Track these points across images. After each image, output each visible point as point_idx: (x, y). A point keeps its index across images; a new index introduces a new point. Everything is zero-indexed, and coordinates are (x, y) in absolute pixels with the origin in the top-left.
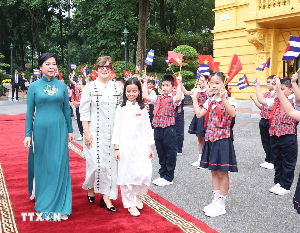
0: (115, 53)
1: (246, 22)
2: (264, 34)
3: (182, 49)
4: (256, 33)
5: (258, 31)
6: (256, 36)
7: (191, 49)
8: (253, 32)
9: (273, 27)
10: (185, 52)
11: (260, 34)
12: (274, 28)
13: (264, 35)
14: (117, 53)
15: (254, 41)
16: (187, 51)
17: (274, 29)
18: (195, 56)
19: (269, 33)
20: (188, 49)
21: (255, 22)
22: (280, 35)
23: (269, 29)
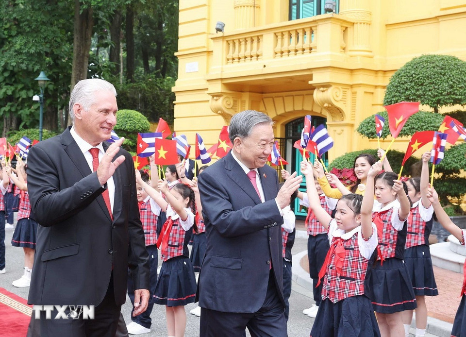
0: (31, 112)
1: (208, 80)
2: (235, 99)
3: (122, 117)
4: (221, 99)
5: (225, 96)
6: (220, 103)
7: (136, 117)
8: (217, 96)
9: (248, 90)
10: (127, 121)
11: (227, 99)
12: (250, 92)
13: (235, 101)
14: (33, 111)
15: (219, 110)
16: (129, 119)
17: (248, 93)
18: (144, 128)
19: (244, 99)
20: (132, 117)
21: (220, 82)
22: (260, 102)
23: (242, 93)
